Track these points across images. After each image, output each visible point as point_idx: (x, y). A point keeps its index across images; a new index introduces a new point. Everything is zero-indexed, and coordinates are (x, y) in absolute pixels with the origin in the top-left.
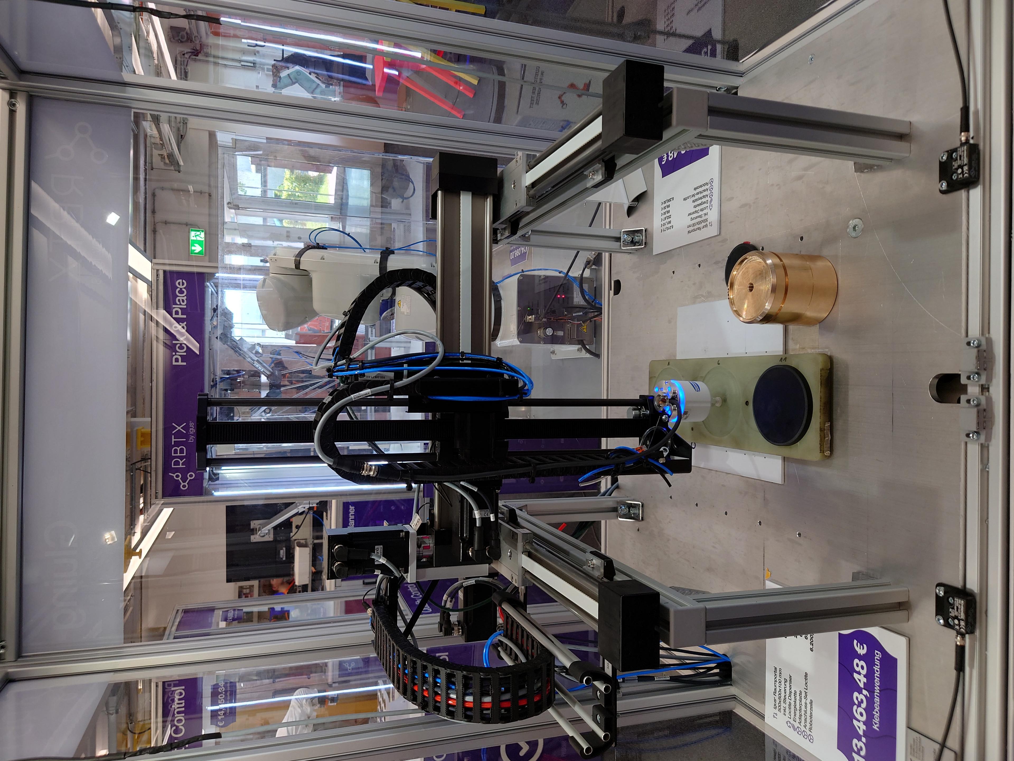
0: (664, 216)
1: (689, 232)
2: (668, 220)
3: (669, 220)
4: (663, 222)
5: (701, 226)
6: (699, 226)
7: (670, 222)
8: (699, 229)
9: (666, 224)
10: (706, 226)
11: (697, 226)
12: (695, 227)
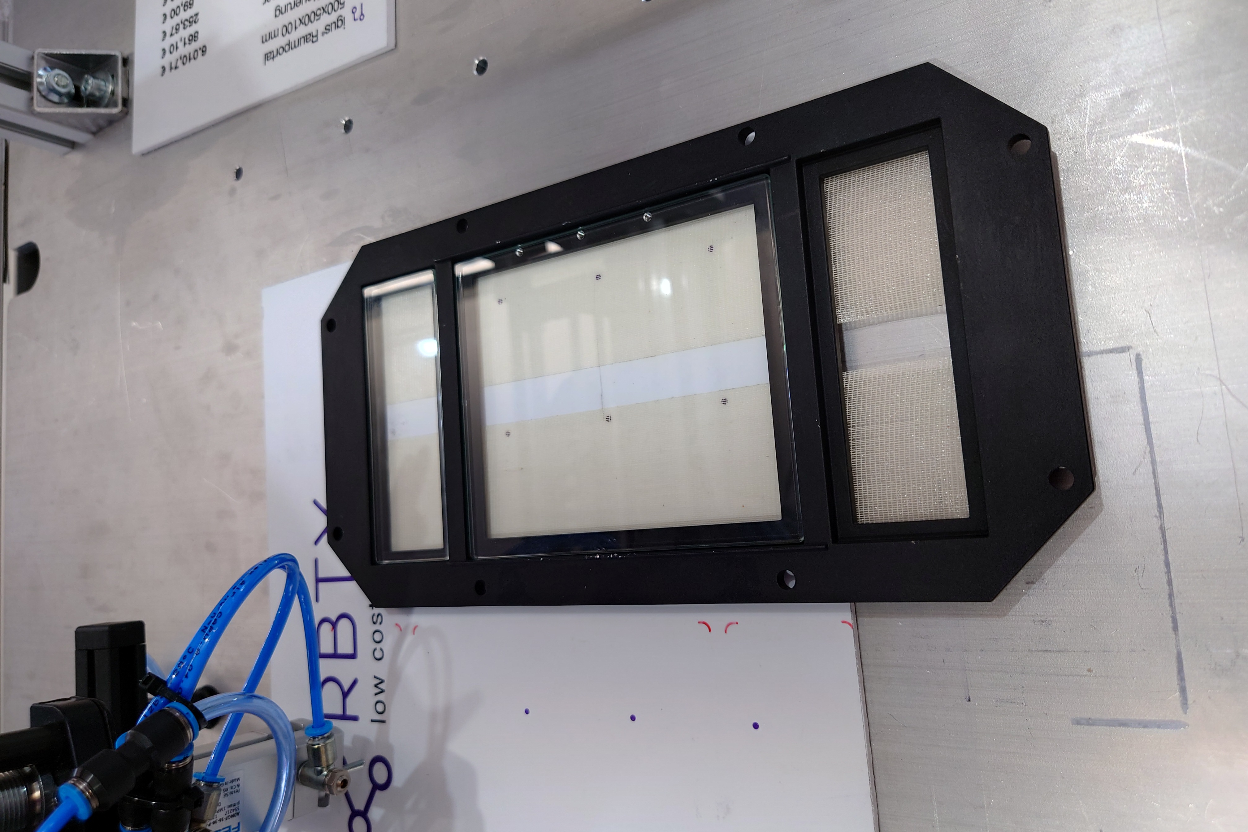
0: (171, 22)
1: (268, 57)
2: (185, 33)
3: (191, 30)
4: (169, 40)
5: (318, 26)
6: (311, 28)
7: (193, 37)
8: (310, 38)
9: (180, 45)
10: (340, 22)
11: (303, 31)
12: (294, 36)
